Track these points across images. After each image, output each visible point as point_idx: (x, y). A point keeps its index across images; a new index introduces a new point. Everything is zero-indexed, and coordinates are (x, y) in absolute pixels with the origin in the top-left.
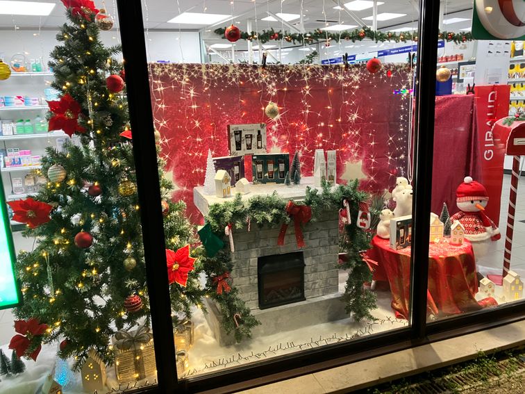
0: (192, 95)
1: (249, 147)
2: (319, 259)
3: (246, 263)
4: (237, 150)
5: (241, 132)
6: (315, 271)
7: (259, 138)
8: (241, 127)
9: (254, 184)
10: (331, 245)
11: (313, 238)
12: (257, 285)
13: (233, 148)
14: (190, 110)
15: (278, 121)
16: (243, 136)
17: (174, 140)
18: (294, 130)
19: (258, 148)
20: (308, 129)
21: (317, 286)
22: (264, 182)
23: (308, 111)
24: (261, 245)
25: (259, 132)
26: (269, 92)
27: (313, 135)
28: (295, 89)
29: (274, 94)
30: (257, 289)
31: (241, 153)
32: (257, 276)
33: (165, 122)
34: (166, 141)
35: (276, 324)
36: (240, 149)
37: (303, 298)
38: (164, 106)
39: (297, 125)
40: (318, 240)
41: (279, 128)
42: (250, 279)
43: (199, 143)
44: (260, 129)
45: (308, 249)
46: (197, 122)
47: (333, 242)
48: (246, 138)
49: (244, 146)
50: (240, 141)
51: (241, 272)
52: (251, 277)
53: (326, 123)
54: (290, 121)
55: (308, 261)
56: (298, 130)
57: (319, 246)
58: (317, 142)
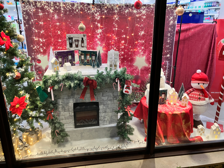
0: (56, 18)
1: (77, 46)
2: (108, 106)
3: (67, 105)
4: (70, 47)
5: (72, 38)
6: (105, 112)
7: (83, 41)
8: (72, 35)
9: (80, 65)
10: (114, 100)
11: (104, 95)
12: (73, 116)
13: (68, 46)
14: (56, 26)
15: (100, 33)
16: (73, 40)
17: (47, 40)
18: (109, 39)
19: (82, 47)
20: (116, 38)
21: (106, 119)
22: (85, 65)
23: (116, 29)
24: (75, 97)
25: (82, 38)
26: (96, 18)
27: (119, 41)
28: (110, 17)
29: (98, 19)
30: (73, 118)
31: (72, 49)
32: (73, 112)
33: (43, 31)
34: (44, 40)
35: (81, 136)
36: (72, 47)
37: (98, 124)
38: (42, 23)
39: (110, 36)
40: (107, 97)
41: (101, 37)
42: (70, 113)
43: (60, 42)
44: (83, 37)
45: (101, 101)
46: (59, 32)
47: (115, 99)
48: (75, 41)
49: (74, 45)
50: (72, 43)
51: (65, 109)
52: (70, 112)
53: (126, 36)
54: (107, 33)
55: (101, 107)
56: (111, 39)
57: (108, 100)
58: (121, 45)
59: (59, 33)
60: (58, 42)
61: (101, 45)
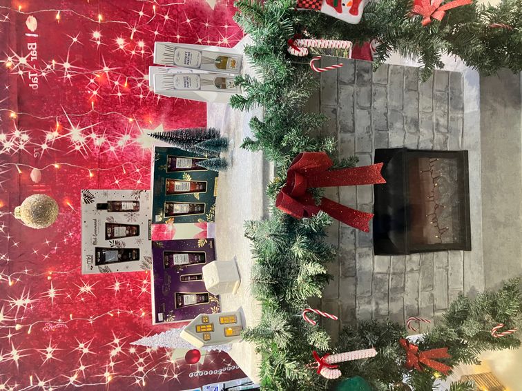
1: (134, 230)
2: (394, 111)
3: (381, 280)
4: (138, 259)
5: (97, 249)
6: (416, 123)
7: (114, 206)
8: (87, 251)
9: (213, 219)
10: (370, 82)
11: (350, 124)
12: (424, 256)
13: (132, 267)
14: (59, 300)
15: (86, 133)
16: (107, 244)
17: (116, 329)
18: (107, 100)
19: (136, 209)
20: (106, 69)
21: (443, 121)
22: (211, 200)
23: (67, 65)
24: (351, 247)
25: (101, 207)
26: (22, 147)
27: (119, 59)
28: (15, 89)
29: (25, 137)
30: (430, 255)
31: (146, 251)
32: (408, 257)
34: (117, 341)
36: (138, 250)
37: (461, 158)
39: (95, 93)
40: (358, 111)
41: (100, 132)
42: (412, 270)
44: (94, 205)
45: (373, 137)
47: (366, 76)
48: (112, 237)
49: (130, 243)
50: (119, 250)
51: (395, 289)
52: (408, 269)
53: (96, 26)
54: (86, 108)
55: (396, 140)
56: (108, 91)
57: (369, 109)
58: (133, 53)
59: (87, 289)
60: (122, 292)
61: (134, 134)
